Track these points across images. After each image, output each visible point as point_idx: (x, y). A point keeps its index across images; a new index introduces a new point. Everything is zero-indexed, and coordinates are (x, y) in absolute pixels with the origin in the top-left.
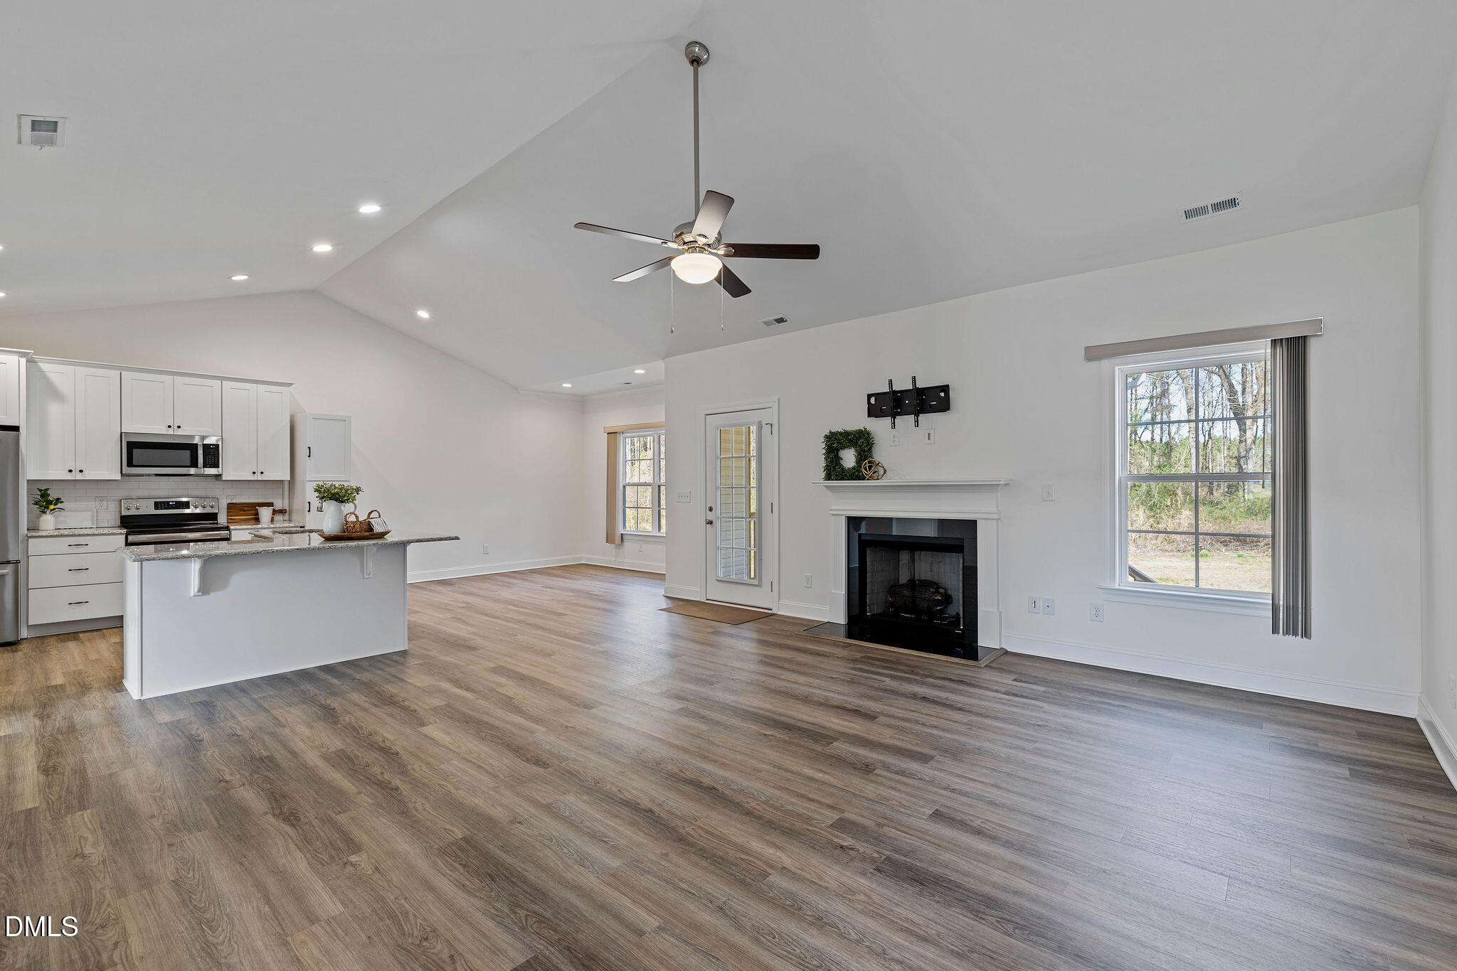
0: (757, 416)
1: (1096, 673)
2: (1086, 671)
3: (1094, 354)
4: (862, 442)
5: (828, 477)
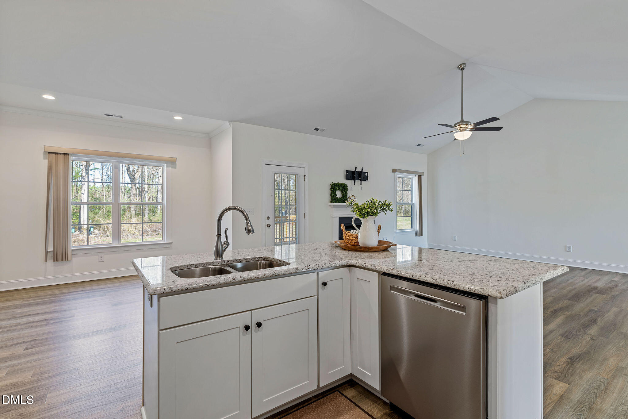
0: (296, 170)
3: (394, 171)
4: (345, 188)
5: (331, 202)
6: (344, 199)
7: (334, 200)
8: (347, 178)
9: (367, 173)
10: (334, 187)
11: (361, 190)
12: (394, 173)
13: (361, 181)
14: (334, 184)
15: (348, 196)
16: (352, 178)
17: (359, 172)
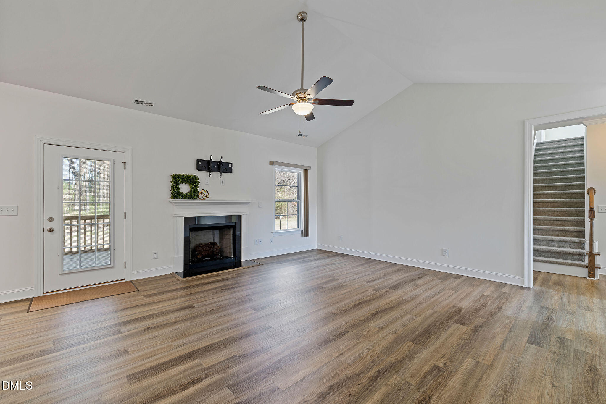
1: (275, 258)
2: (272, 258)
3: (271, 163)
4: (193, 181)
5: (173, 198)
6: (194, 194)
7: (176, 194)
8: (199, 168)
9: (231, 164)
10: (177, 180)
11: (222, 184)
12: (271, 166)
13: (221, 173)
14: (176, 175)
15: (200, 190)
16: (207, 169)
17: (218, 162)
